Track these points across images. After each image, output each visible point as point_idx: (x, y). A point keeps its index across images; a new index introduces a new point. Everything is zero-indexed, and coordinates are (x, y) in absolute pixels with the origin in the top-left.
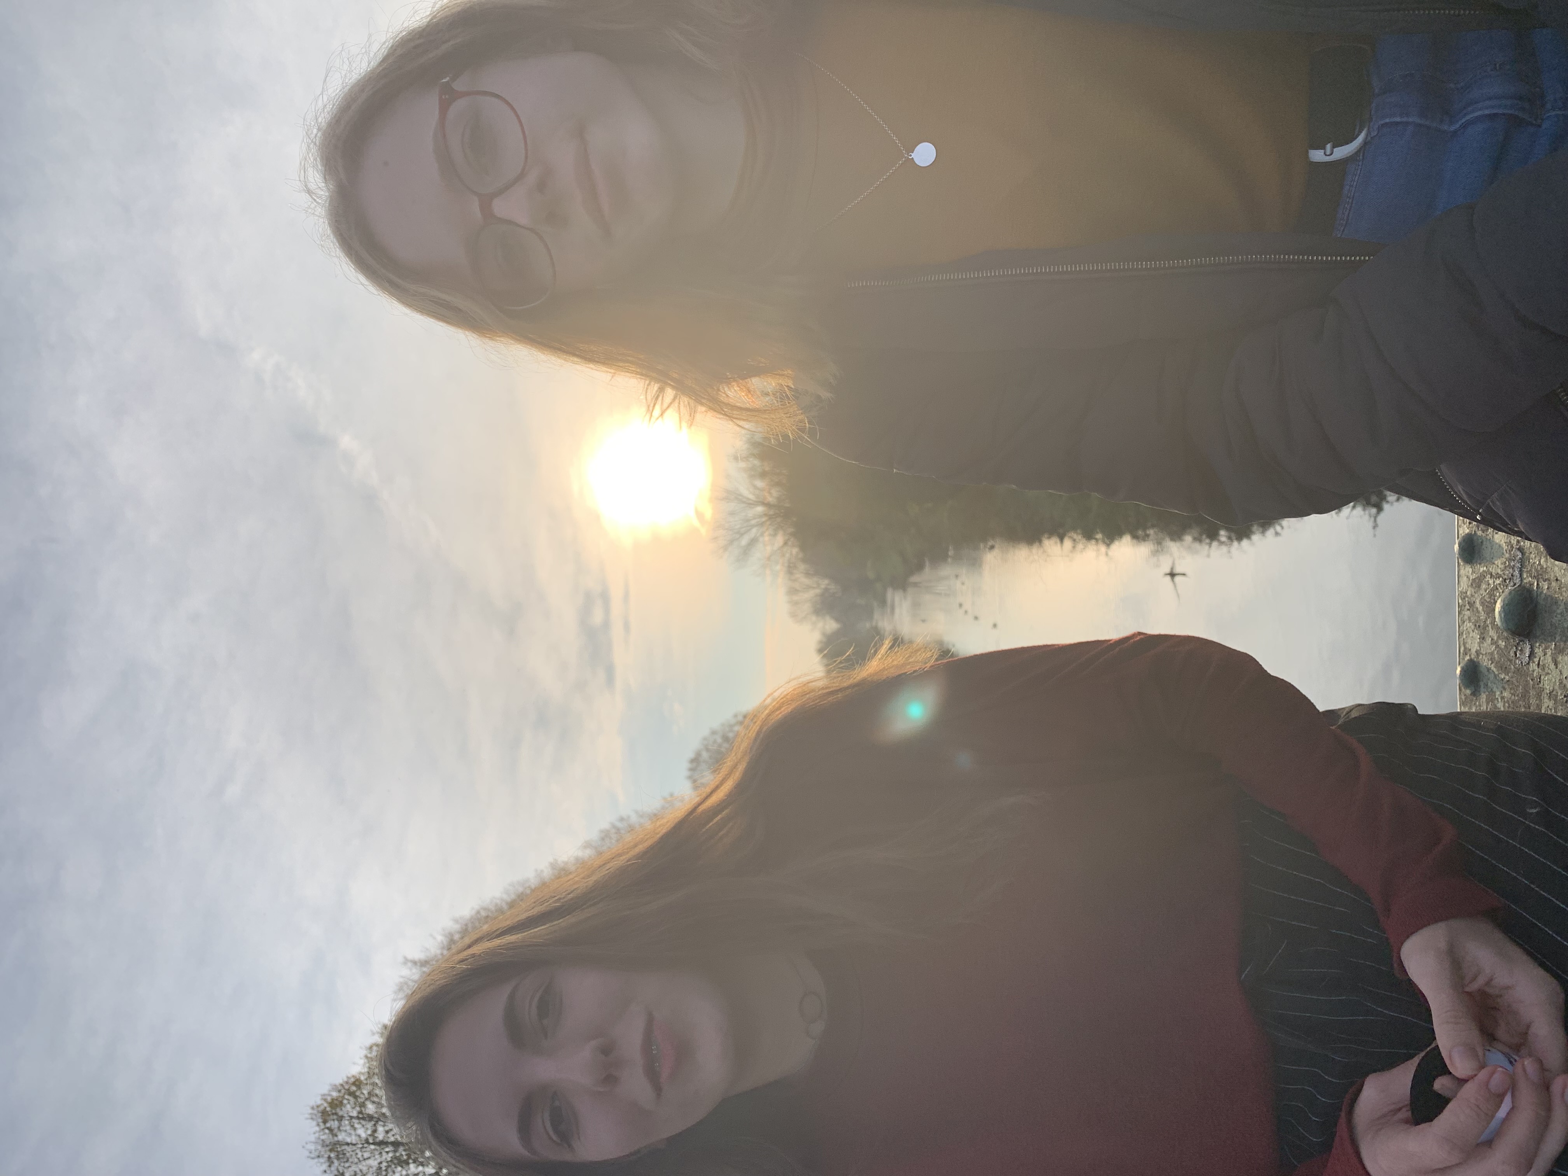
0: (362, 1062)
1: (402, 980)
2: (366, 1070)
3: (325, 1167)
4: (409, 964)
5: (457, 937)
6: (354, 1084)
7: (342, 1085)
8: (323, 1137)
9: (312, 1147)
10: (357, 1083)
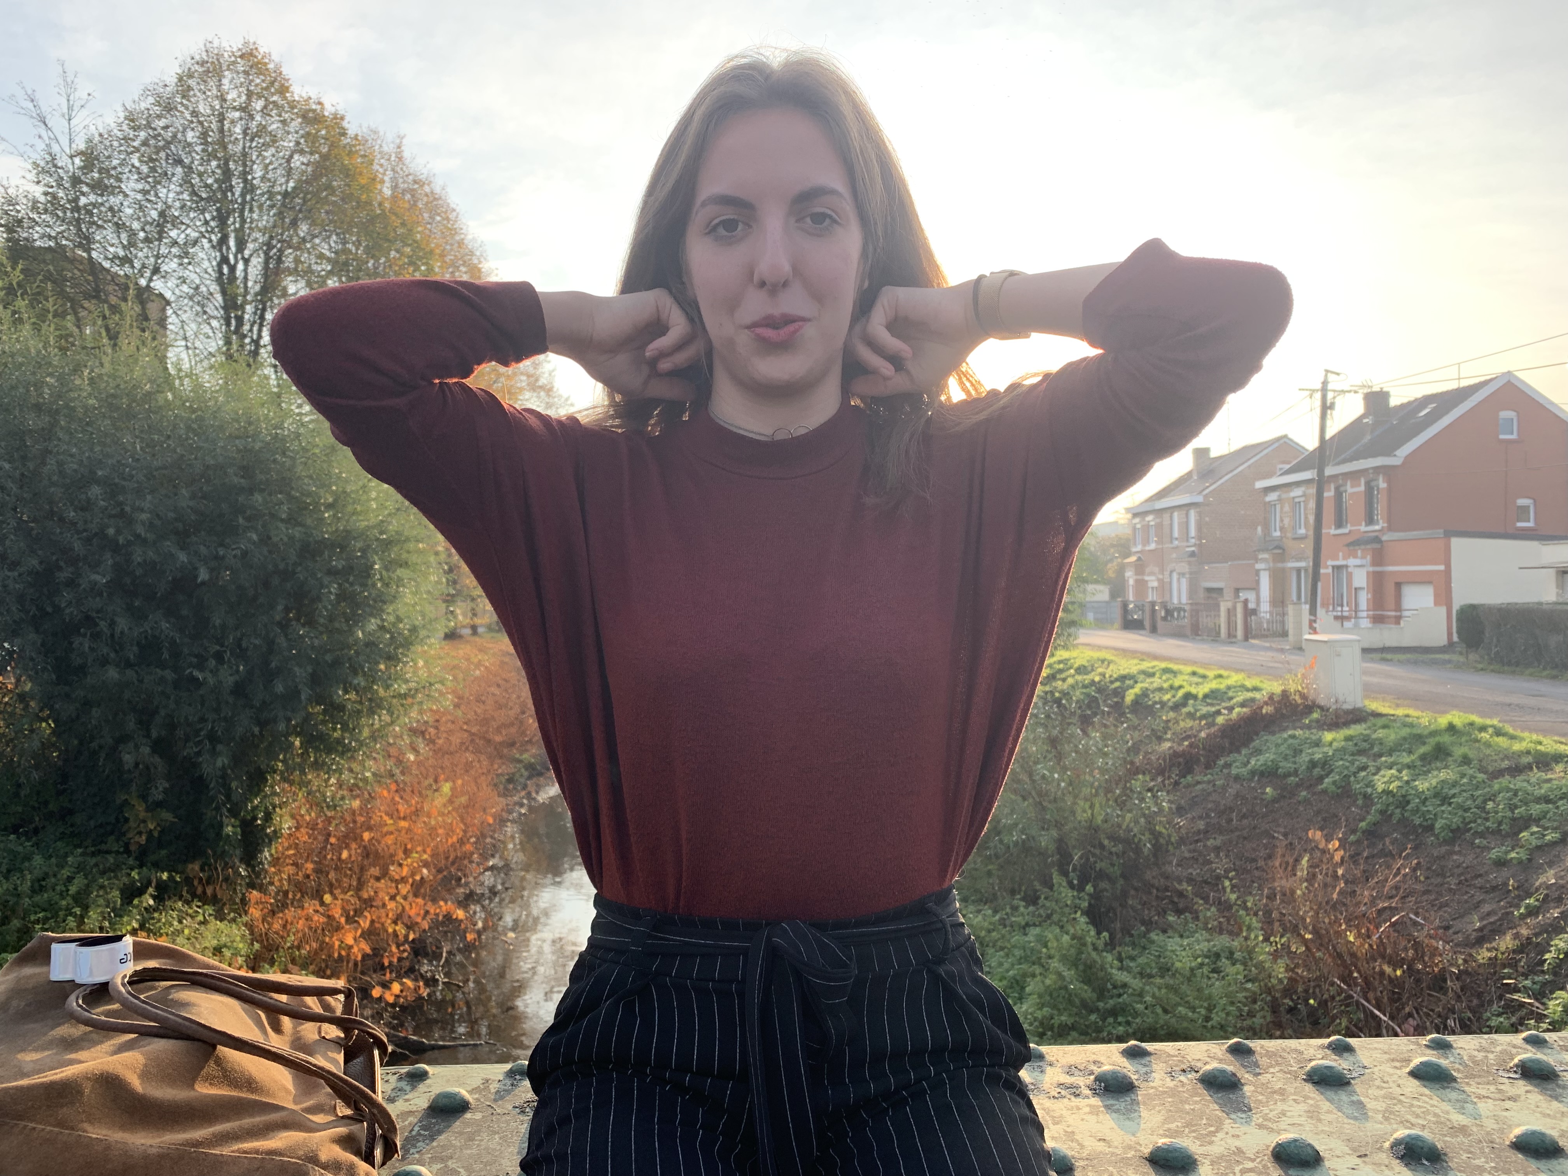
0: (304, 95)
1: (381, 133)
2: (297, 98)
3: (197, 58)
4: (398, 141)
5: (427, 189)
6: (282, 85)
7: (281, 73)
8: (226, 55)
9: (216, 44)
10: (283, 90)
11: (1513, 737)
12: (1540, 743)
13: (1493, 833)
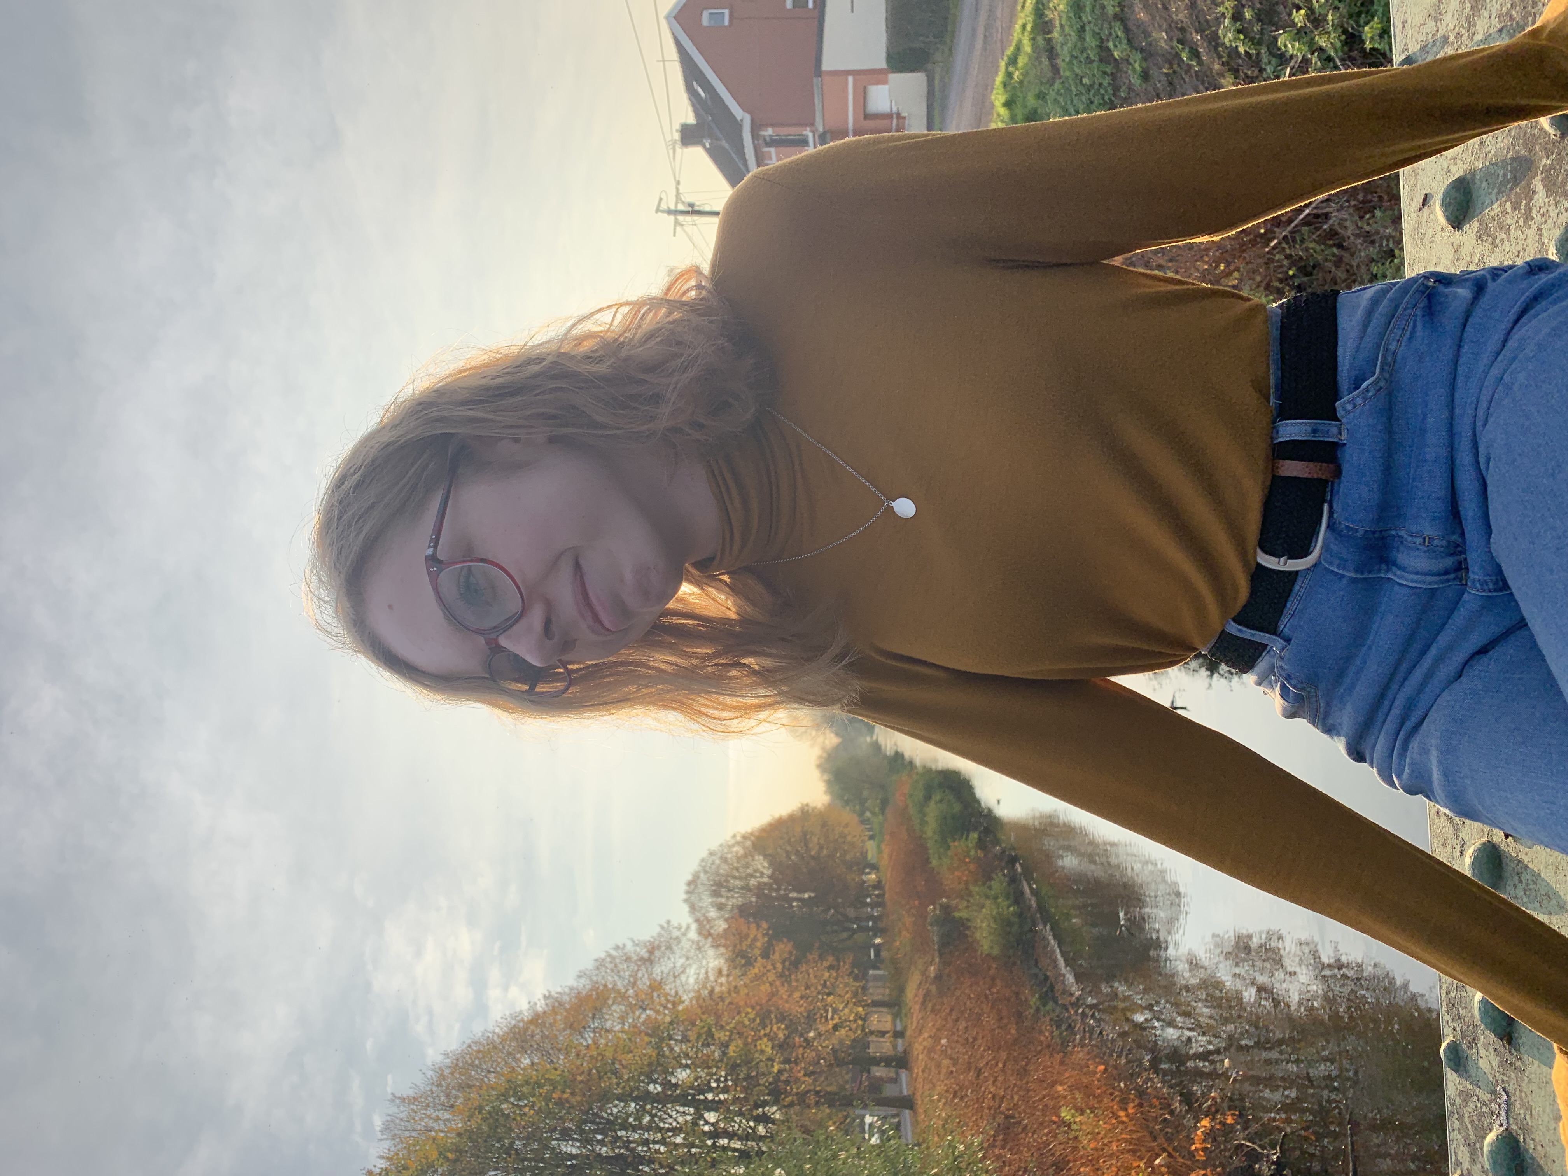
11: (1018, 48)
12: (1024, 27)
13: (1114, 79)
